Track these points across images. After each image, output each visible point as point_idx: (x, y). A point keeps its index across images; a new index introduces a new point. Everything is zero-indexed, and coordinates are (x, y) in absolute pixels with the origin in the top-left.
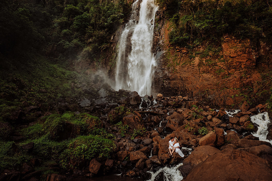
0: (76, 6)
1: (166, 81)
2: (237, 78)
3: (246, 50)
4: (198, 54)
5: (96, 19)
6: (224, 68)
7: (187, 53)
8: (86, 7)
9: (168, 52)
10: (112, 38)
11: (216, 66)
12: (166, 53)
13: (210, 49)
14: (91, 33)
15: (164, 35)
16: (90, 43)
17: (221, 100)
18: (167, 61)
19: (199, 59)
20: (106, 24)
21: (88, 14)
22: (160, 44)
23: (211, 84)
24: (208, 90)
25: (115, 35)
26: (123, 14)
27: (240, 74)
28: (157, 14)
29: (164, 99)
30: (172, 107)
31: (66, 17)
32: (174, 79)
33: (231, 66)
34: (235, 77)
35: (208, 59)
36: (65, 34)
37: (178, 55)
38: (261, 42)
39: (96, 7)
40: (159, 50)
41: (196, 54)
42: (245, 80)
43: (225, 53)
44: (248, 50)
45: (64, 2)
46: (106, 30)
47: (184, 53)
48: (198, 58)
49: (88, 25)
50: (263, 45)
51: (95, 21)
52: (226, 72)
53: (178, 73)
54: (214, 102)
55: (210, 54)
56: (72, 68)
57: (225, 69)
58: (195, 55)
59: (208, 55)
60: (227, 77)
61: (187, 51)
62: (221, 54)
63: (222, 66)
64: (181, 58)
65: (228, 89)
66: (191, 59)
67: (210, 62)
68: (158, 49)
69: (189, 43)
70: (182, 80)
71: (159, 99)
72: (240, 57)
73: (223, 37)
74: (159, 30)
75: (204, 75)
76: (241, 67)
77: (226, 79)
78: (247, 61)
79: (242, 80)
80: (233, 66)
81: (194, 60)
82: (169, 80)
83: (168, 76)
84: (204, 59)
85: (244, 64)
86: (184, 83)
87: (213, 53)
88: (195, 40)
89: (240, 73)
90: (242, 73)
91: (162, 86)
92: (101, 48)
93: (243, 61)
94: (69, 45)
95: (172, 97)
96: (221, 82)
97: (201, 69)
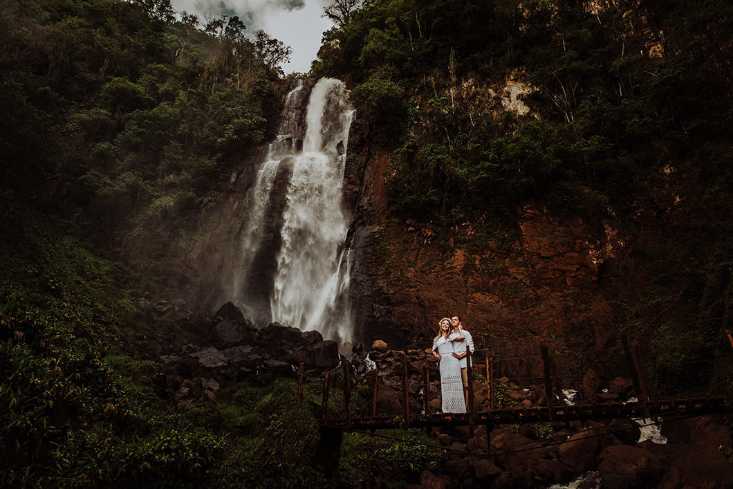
0: (135, 82)
1: (381, 307)
2: (557, 308)
3: (575, 243)
4: (463, 242)
5: (193, 124)
6: (525, 284)
7: (435, 238)
8: (163, 88)
9: (385, 230)
10: (233, 180)
11: (505, 275)
12: (380, 232)
13: (491, 233)
14: (178, 159)
15: (372, 186)
16: (172, 185)
17: (520, 364)
18: (385, 254)
19: (464, 255)
20: (219, 140)
21: (170, 110)
22: (362, 206)
23: (495, 322)
24: (488, 336)
25: (241, 172)
26: (265, 120)
27: (564, 300)
28: (355, 129)
29: (391, 355)
30: (420, 376)
31: (106, 108)
32: (400, 303)
33: (542, 280)
34: (553, 307)
35: (487, 256)
36: (102, 155)
37: (412, 242)
38: (606, 226)
39: (193, 93)
40: (360, 221)
41: (458, 242)
42: (576, 315)
43: (527, 246)
44: (580, 243)
45: (101, 67)
46: (219, 155)
47: (427, 237)
48: (463, 251)
49: (169, 137)
50: (611, 233)
51: (191, 130)
52: (531, 294)
53: (411, 287)
54: (503, 369)
55: (492, 244)
56: (111, 253)
57: (528, 286)
58: (455, 243)
59: (486, 247)
60: (533, 306)
61: (434, 232)
62: (516, 246)
63: (520, 277)
64: (420, 249)
65: (537, 337)
66: (444, 253)
67: (492, 266)
68: (358, 220)
69: (439, 212)
70: (421, 305)
71: (379, 354)
72: (563, 259)
73: (522, 208)
74: (359, 170)
75: (477, 295)
76: (565, 283)
77: (531, 312)
78: (578, 269)
79: (568, 316)
80: (546, 279)
81: (451, 257)
82: (389, 305)
83: (386, 294)
84: (477, 257)
85: (571, 277)
86: (427, 315)
87: (499, 243)
88: (455, 207)
89: (562, 297)
90: (568, 298)
91: (370, 320)
92: (202, 202)
93: (569, 268)
94: (111, 185)
95: (410, 351)
96: (518, 318)
97: (470, 280)
